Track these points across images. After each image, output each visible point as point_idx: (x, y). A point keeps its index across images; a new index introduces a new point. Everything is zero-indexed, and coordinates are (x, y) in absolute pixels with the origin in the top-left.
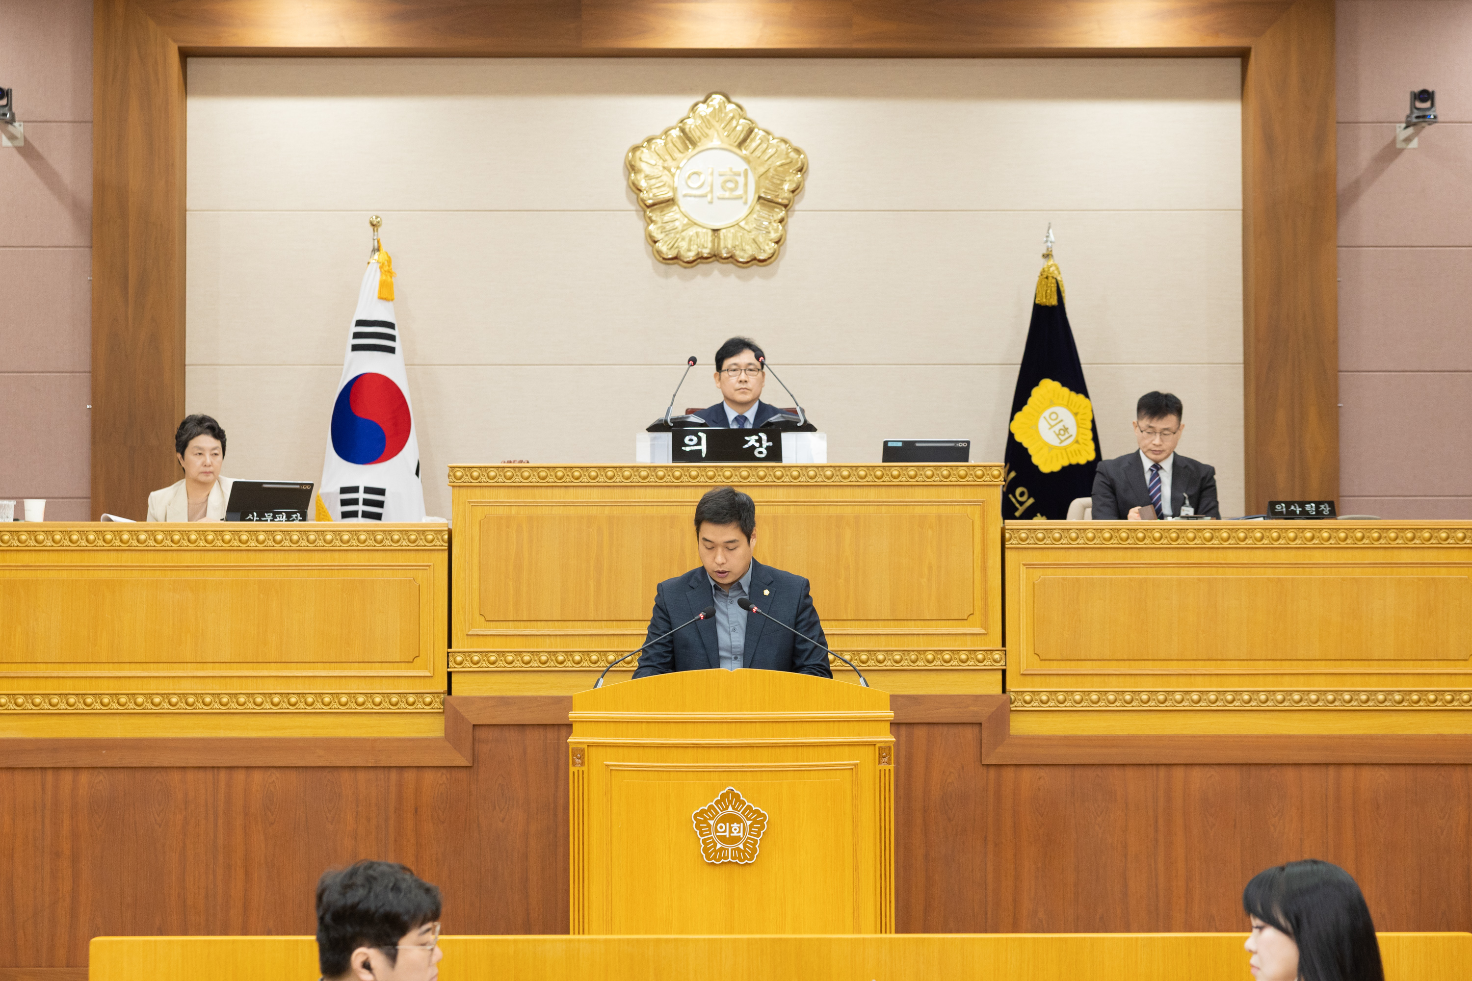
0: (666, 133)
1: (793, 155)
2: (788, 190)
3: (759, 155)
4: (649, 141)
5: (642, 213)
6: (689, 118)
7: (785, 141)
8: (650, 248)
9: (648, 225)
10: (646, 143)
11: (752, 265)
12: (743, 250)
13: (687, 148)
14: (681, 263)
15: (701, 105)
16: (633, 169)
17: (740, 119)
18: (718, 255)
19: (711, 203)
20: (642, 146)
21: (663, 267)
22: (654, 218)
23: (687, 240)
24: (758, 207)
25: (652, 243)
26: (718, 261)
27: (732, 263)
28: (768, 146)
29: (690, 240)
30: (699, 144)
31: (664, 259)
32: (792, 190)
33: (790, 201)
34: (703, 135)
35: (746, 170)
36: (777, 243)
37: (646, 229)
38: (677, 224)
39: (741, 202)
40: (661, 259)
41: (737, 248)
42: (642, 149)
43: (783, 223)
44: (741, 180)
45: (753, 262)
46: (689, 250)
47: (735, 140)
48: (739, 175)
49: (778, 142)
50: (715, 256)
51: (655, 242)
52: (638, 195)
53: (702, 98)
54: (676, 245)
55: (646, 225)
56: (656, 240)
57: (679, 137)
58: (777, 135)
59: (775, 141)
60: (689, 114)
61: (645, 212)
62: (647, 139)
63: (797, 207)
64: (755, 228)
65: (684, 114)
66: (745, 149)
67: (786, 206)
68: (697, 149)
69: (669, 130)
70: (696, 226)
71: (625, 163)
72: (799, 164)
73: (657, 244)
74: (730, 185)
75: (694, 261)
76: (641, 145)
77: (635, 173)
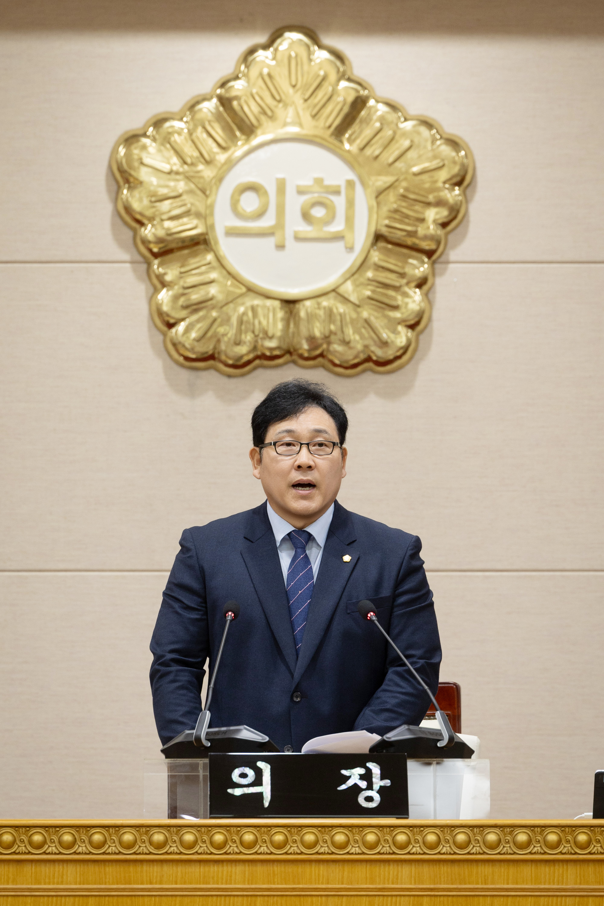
0: (192, 107)
1: (446, 150)
2: (435, 221)
3: (377, 153)
4: (158, 123)
5: (145, 266)
6: (237, 78)
7: (428, 124)
8: (161, 338)
9: (156, 291)
10: (151, 129)
11: (364, 371)
12: (346, 343)
13: (233, 138)
14: (221, 366)
15: (261, 55)
16: (127, 181)
17: (339, 80)
18: (296, 350)
19: (281, 247)
20: (145, 135)
21: (185, 375)
22: (168, 278)
23: (234, 320)
24: (376, 256)
25: (165, 329)
26: (294, 362)
27: (323, 366)
28: (395, 133)
29: (241, 322)
30: (259, 131)
31: (187, 359)
32: (440, 221)
33: (439, 243)
34: (265, 113)
35: (350, 184)
36: (412, 327)
37: (151, 298)
38: (213, 290)
39: (340, 246)
40: (181, 359)
41: (333, 338)
42: (144, 140)
43: (425, 288)
44: (340, 202)
45: (366, 365)
46: (238, 343)
47: (328, 124)
48: (337, 192)
49: (414, 126)
50: (289, 352)
51: (170, 326)
52: (135, 232)
53: (262, 39)
54: (209, 334)
55: (151, 290)
56: (172, 321)
57: (219, 117)
58: (413, 110)
59: (408, 125)
60: (238, 66)
61: (149, 265)
62: (154, 120)
63: (453, 255)
64: (370, 298)
65: (227, 70)
66: (350, 140)
67: (430, 254)
68: (255, 141)
69: (198, 103)
70: (251, 294)
71: (110, 167)
72: (456, 169)
73: (174, 330)
74: (318, 212)
75: (249, 362)
76: (141, 132)
77: (129, 188)
